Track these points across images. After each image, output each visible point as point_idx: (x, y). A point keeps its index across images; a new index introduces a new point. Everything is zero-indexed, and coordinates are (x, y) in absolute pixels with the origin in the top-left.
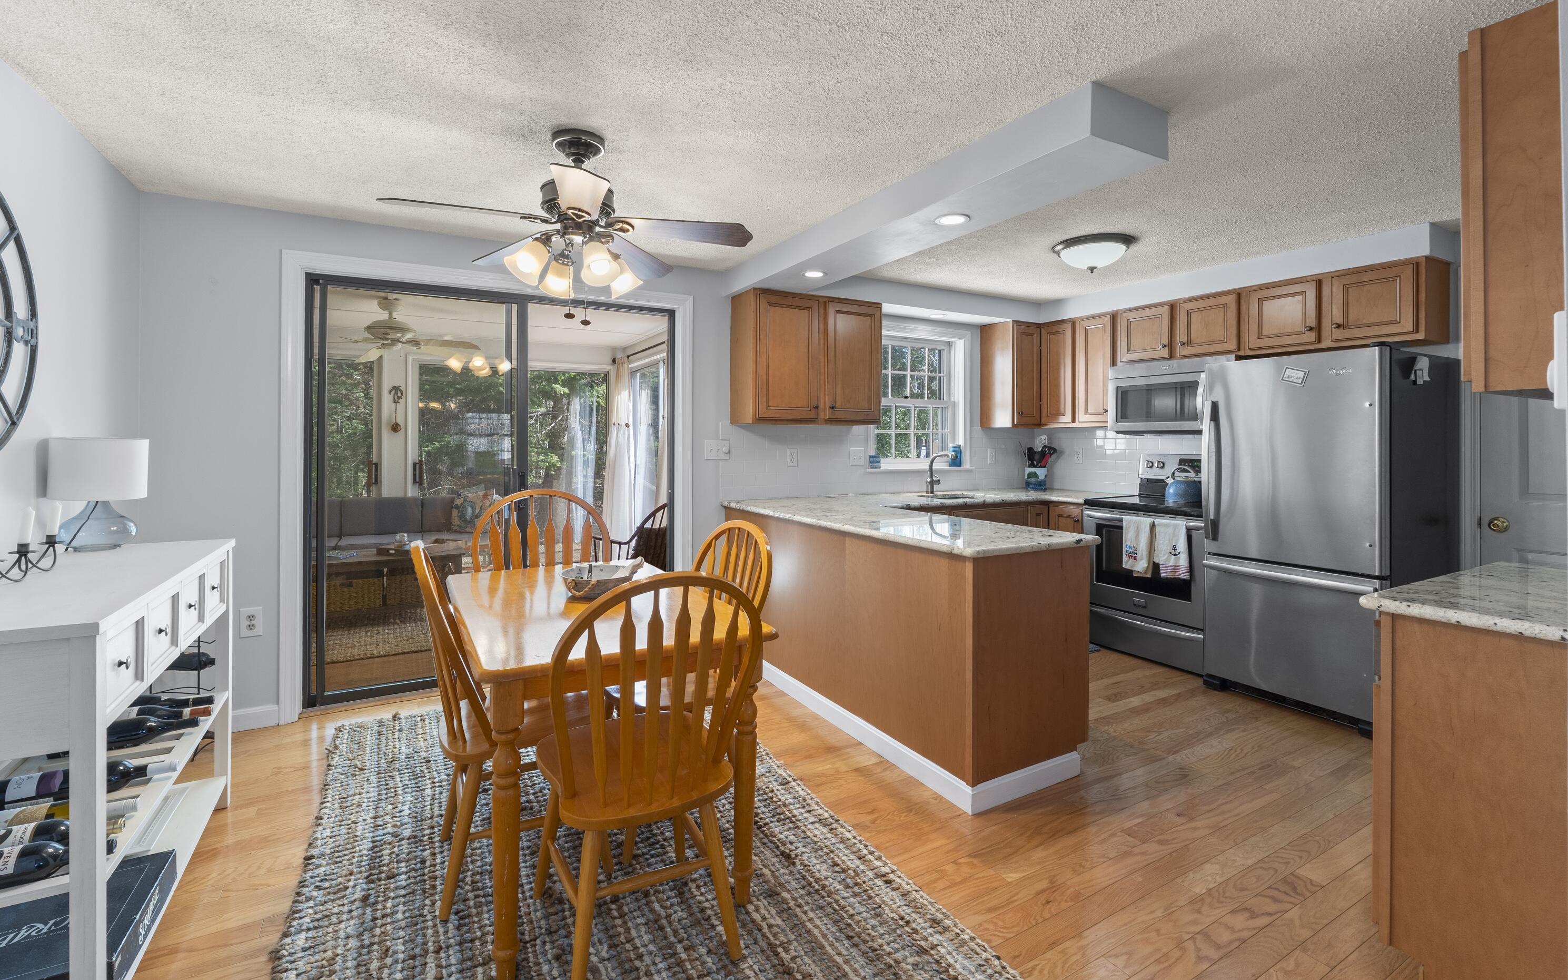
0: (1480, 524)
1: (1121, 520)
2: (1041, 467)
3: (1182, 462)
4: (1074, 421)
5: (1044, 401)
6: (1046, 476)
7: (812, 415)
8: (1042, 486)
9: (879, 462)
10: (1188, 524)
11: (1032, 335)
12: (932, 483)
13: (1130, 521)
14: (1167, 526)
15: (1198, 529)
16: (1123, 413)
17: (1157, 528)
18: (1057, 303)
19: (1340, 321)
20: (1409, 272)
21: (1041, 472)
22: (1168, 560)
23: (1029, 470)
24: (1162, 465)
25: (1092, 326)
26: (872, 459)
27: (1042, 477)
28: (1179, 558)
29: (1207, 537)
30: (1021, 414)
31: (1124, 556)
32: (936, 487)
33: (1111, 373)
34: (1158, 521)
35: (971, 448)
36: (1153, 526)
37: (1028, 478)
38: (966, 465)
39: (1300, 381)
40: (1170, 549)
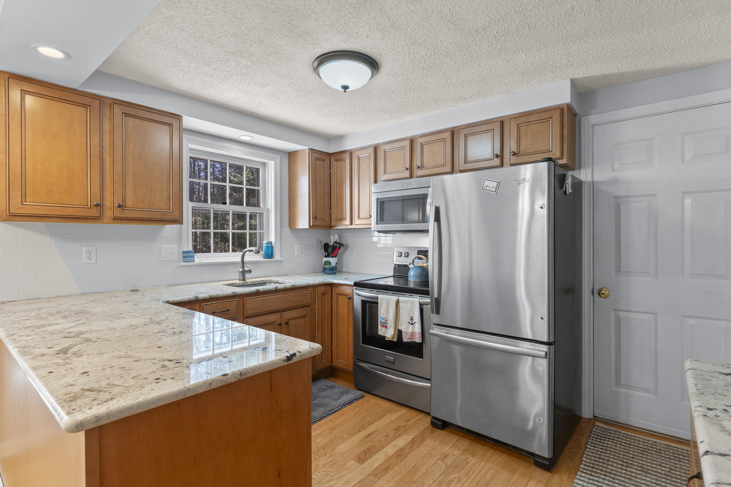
0: (593, 293)
1: (377, 298)
2: (332, 257)
3: (420, 252)
4: (351, 224)
5: (333, 210)
6: (336, 264)
7: (94, 212)
8: (333, 271)
9: (193, 257)
10: (421, 300)
11: (324, 160)
12: (244, 273)
13: (382, 299)
14: (406, 302)
15: (427, 304)
16: (381, 219)
17: (401, 304)
18: (340, 138)
19: (515, 151)
20: (557, 114)
21: (333, 261)
22: (407, 328)
23: (325, 259)
24: (407, 255)
25: (363, 154)
26: (185, 255)
27: (333, 264)
28: (415, 326)
29: (432, 312)
30: (315, 218)
31: (379, 325)
32: (247, 276)
33: (374, 188)
34: (401, 298)
35: (281, 244)
36: (398, 302)
37: (325, 265)
38: (277, 257)
39: (494, 190)
40: (408, 320)
